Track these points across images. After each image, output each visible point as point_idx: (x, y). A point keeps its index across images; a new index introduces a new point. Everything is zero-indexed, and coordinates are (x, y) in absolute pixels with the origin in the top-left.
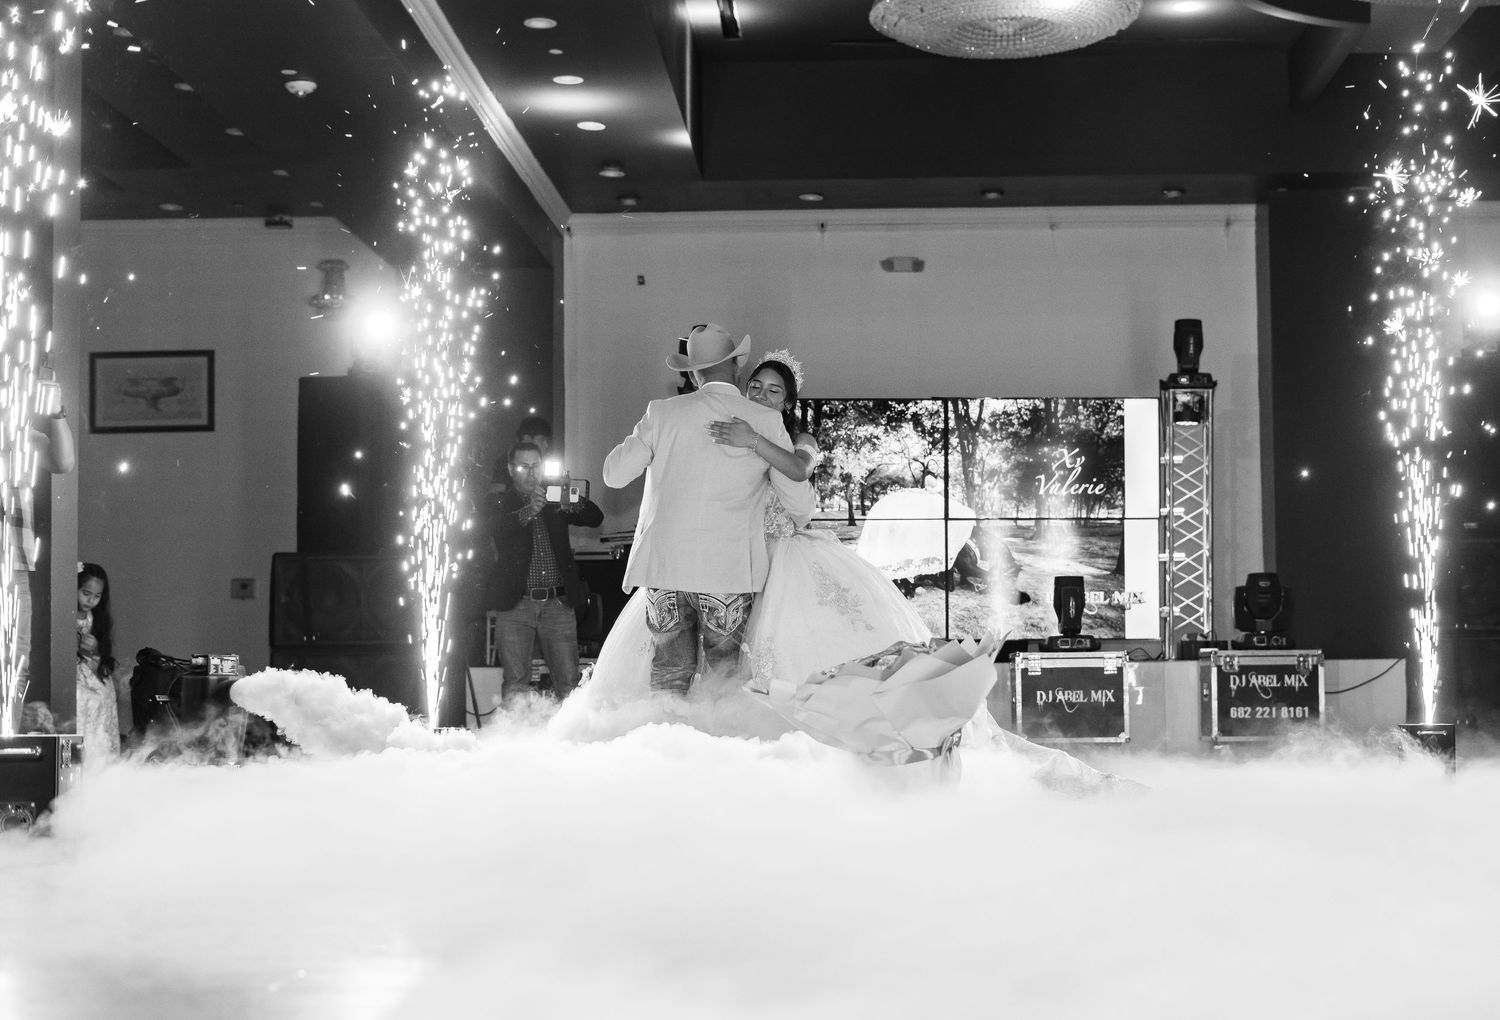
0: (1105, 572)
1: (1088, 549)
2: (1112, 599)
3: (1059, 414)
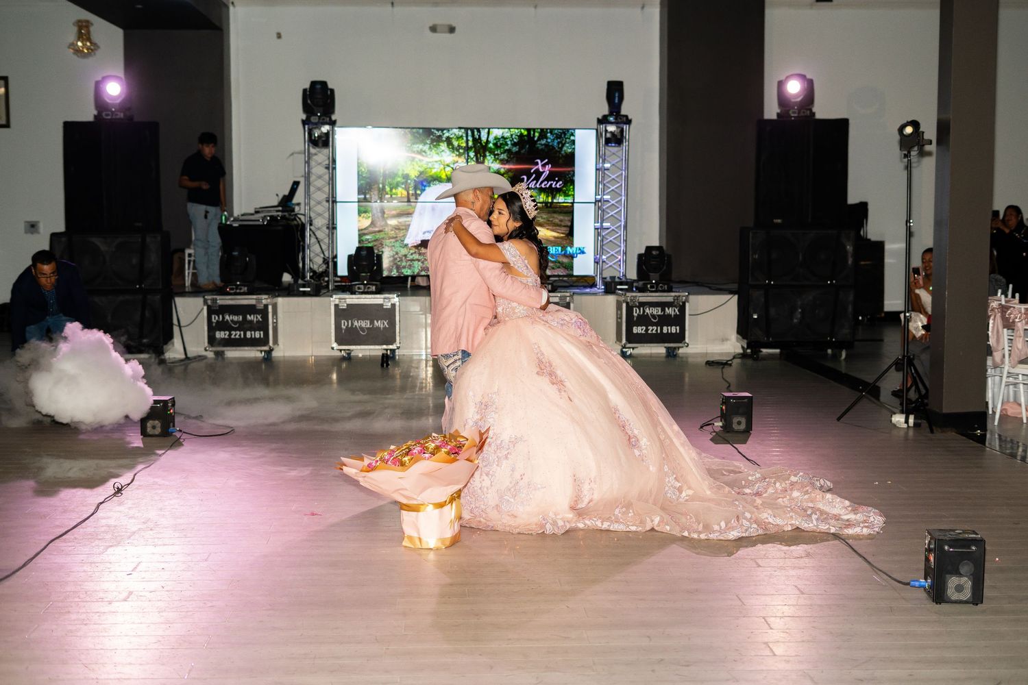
0: (562, 235)
1: (552, 221)
2: (566, 251)
3: (536, 139)
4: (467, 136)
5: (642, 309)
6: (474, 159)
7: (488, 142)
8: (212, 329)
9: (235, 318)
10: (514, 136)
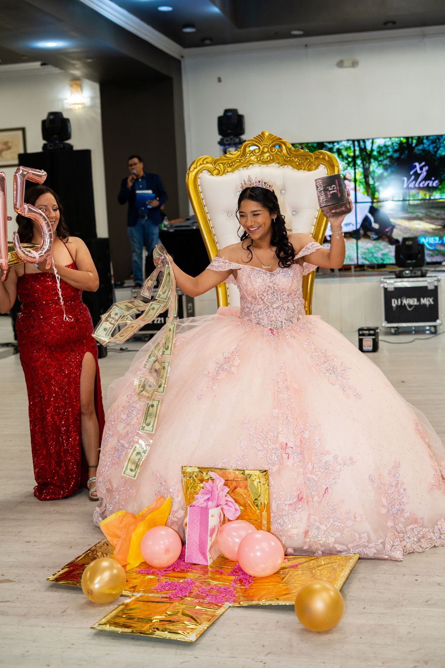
0: (439, 227)
1: (430, 215)
2: (443, 241)
3: (414, 145)
4: (354, 147)
6: (361, 166)
7: (372, 150)
10: (394, 144)
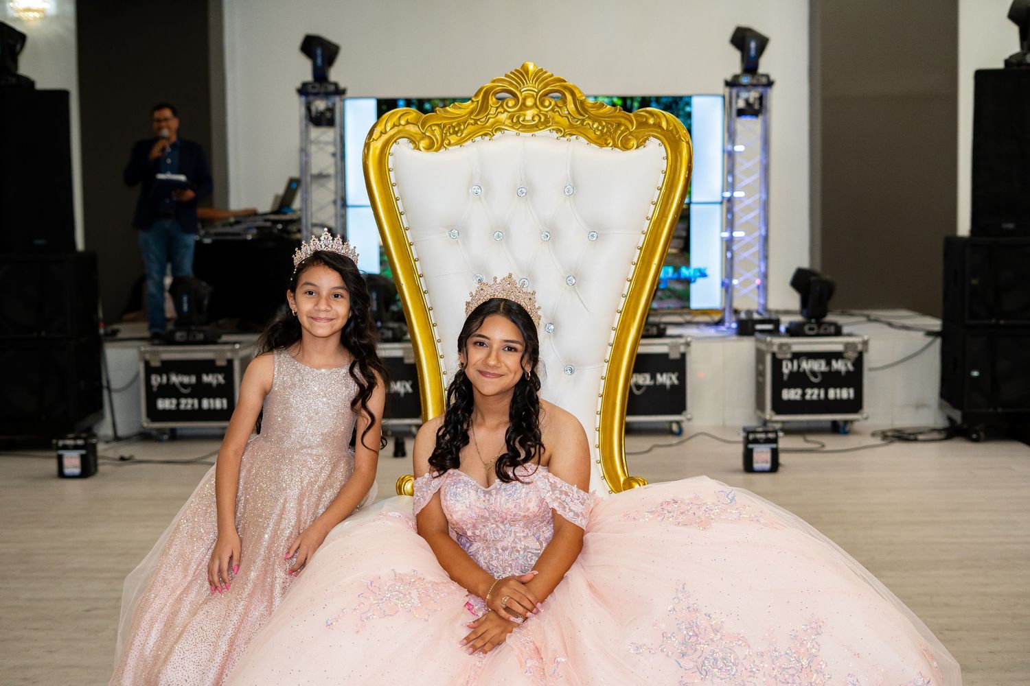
0: (673, 251)
2: (679, 274)
5: (795, 363)
8: (152, 396)
9: (186, 379)
